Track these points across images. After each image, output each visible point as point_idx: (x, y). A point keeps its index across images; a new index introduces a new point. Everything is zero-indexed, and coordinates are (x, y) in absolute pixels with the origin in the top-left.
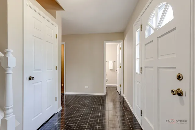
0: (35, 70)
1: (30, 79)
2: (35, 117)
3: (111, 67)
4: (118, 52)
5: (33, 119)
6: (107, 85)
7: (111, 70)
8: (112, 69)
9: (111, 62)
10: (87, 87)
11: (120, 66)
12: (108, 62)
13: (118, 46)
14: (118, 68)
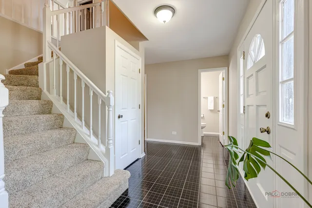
0: (123, 109)
1: (119, 117)
2: (123, 155)
3: (211, 106)
4: (221, 84)
5: (121, 158)
6: (204, 133)
7: (210, 110)
8: (213, 109)
9: (211, 99)
10: (174, 133)
11: (223, 105)
12: (206, 98)
13: (221, 75)
14: (221, 108)
